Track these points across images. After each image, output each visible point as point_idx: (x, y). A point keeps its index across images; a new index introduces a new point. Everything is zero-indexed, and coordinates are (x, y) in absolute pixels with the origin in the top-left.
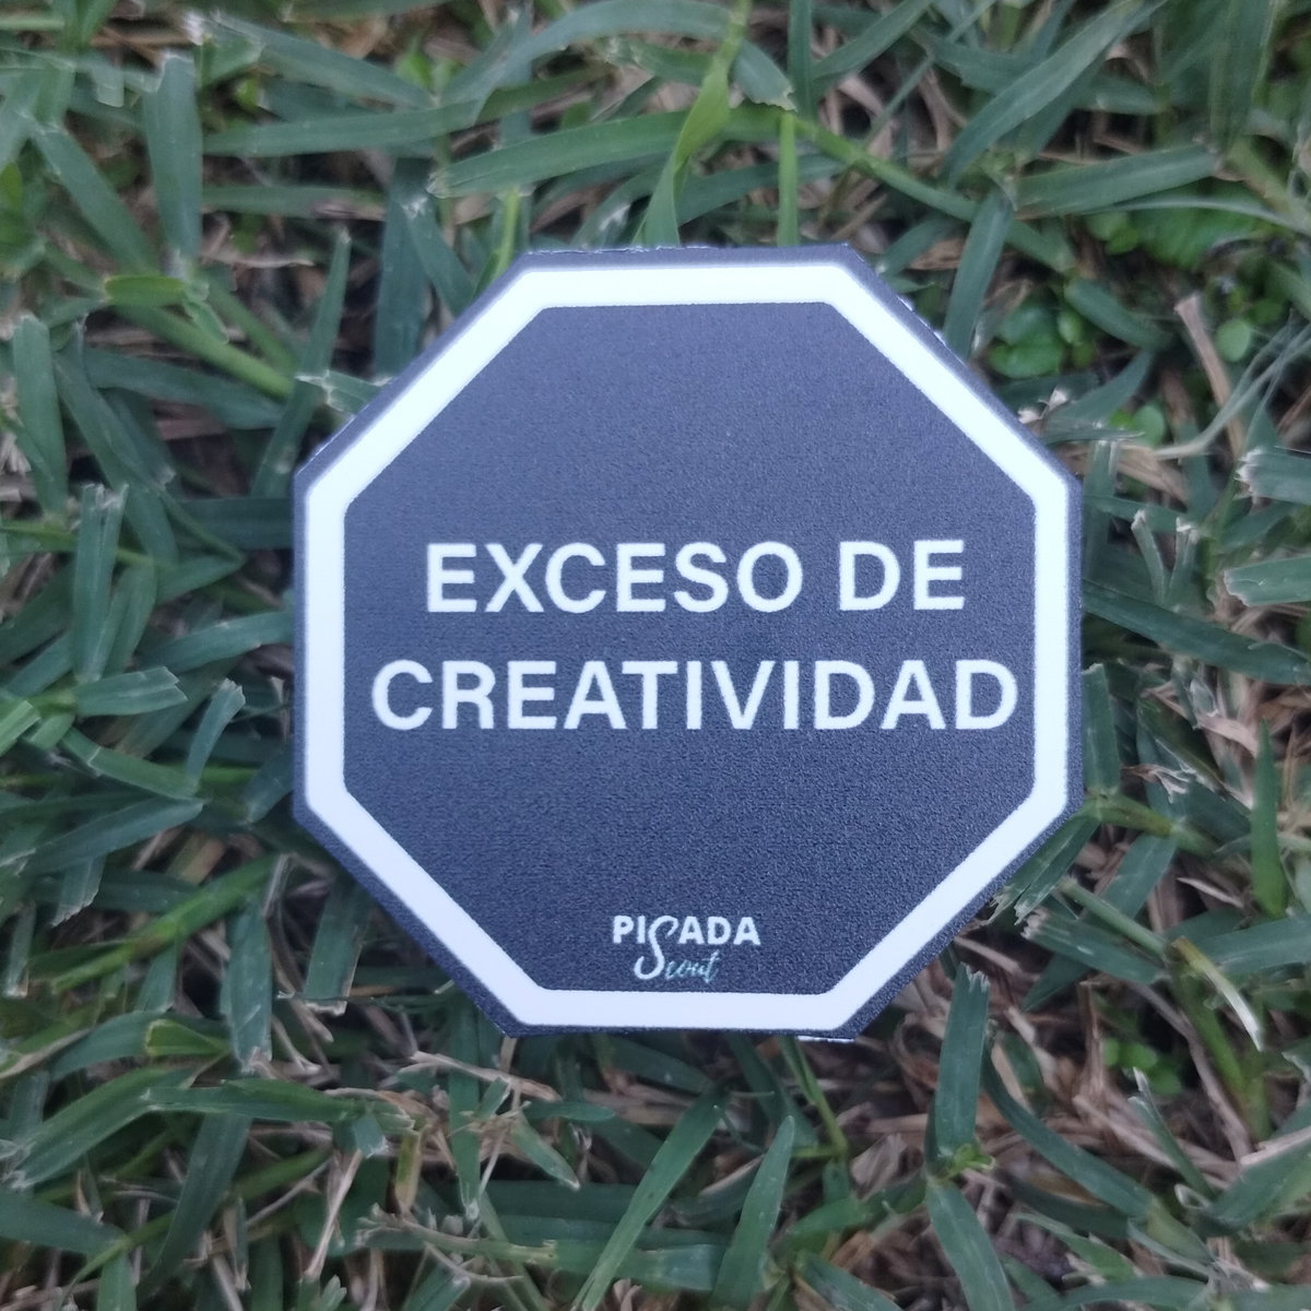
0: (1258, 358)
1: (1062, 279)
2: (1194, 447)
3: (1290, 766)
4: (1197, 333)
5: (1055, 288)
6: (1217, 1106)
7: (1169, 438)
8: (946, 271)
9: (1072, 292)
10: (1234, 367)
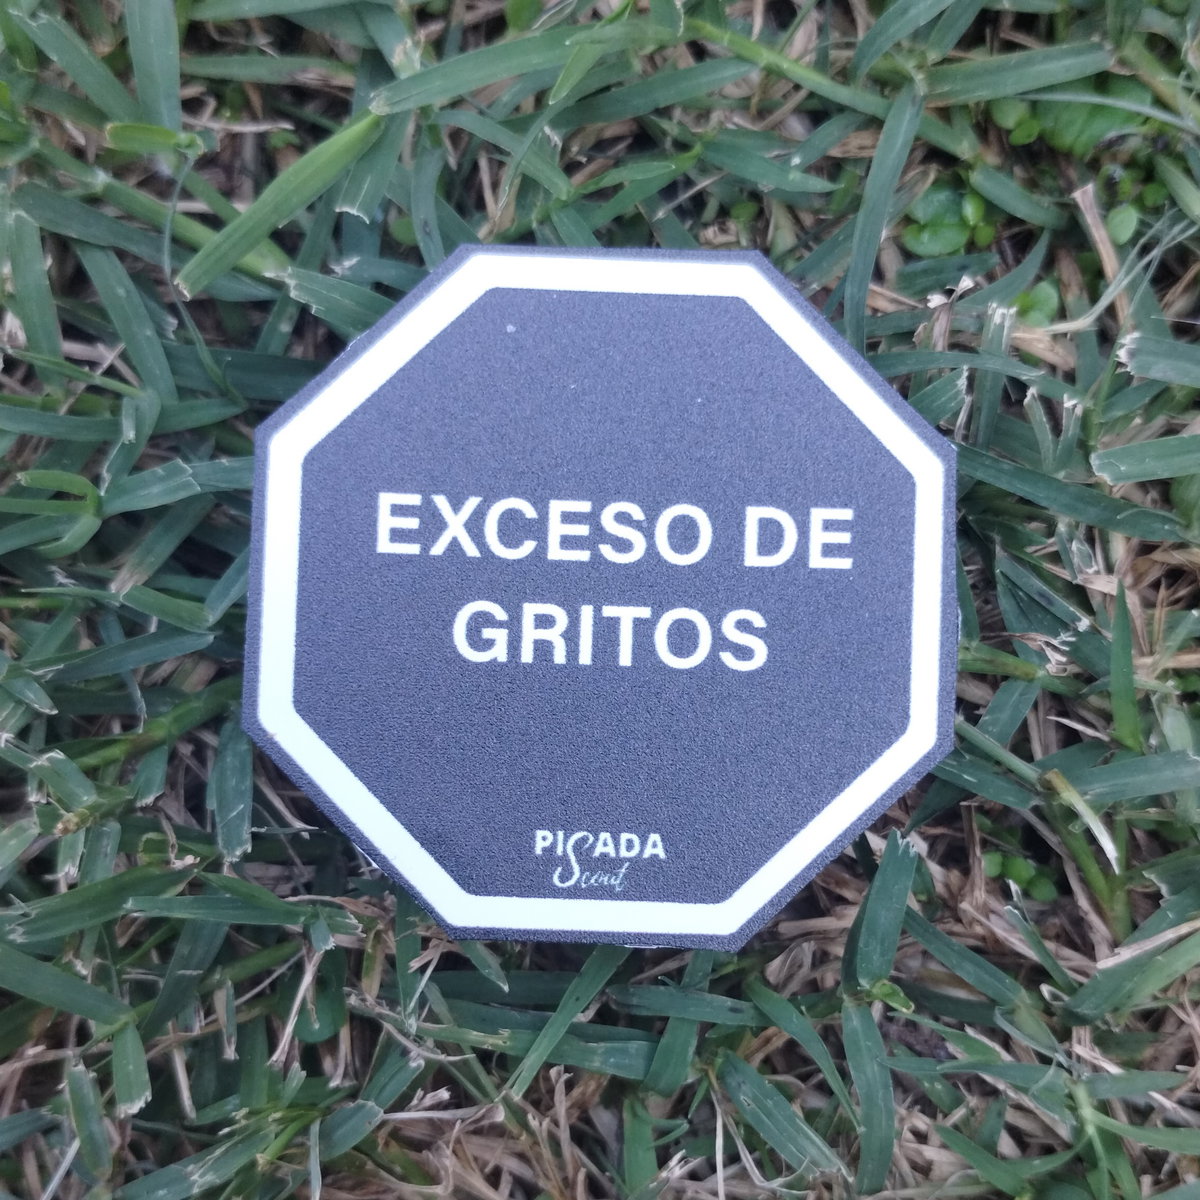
0: (1142, 241)
1: (969, 167)
2: (1084, 322)
3: (1160, 613)
4: (1091, 218)
5: (962, 173)
6: (1086, 914)
7: (1062, 314)
8: (861, 160)
9: (976, 178)
10: (1121, 249)
